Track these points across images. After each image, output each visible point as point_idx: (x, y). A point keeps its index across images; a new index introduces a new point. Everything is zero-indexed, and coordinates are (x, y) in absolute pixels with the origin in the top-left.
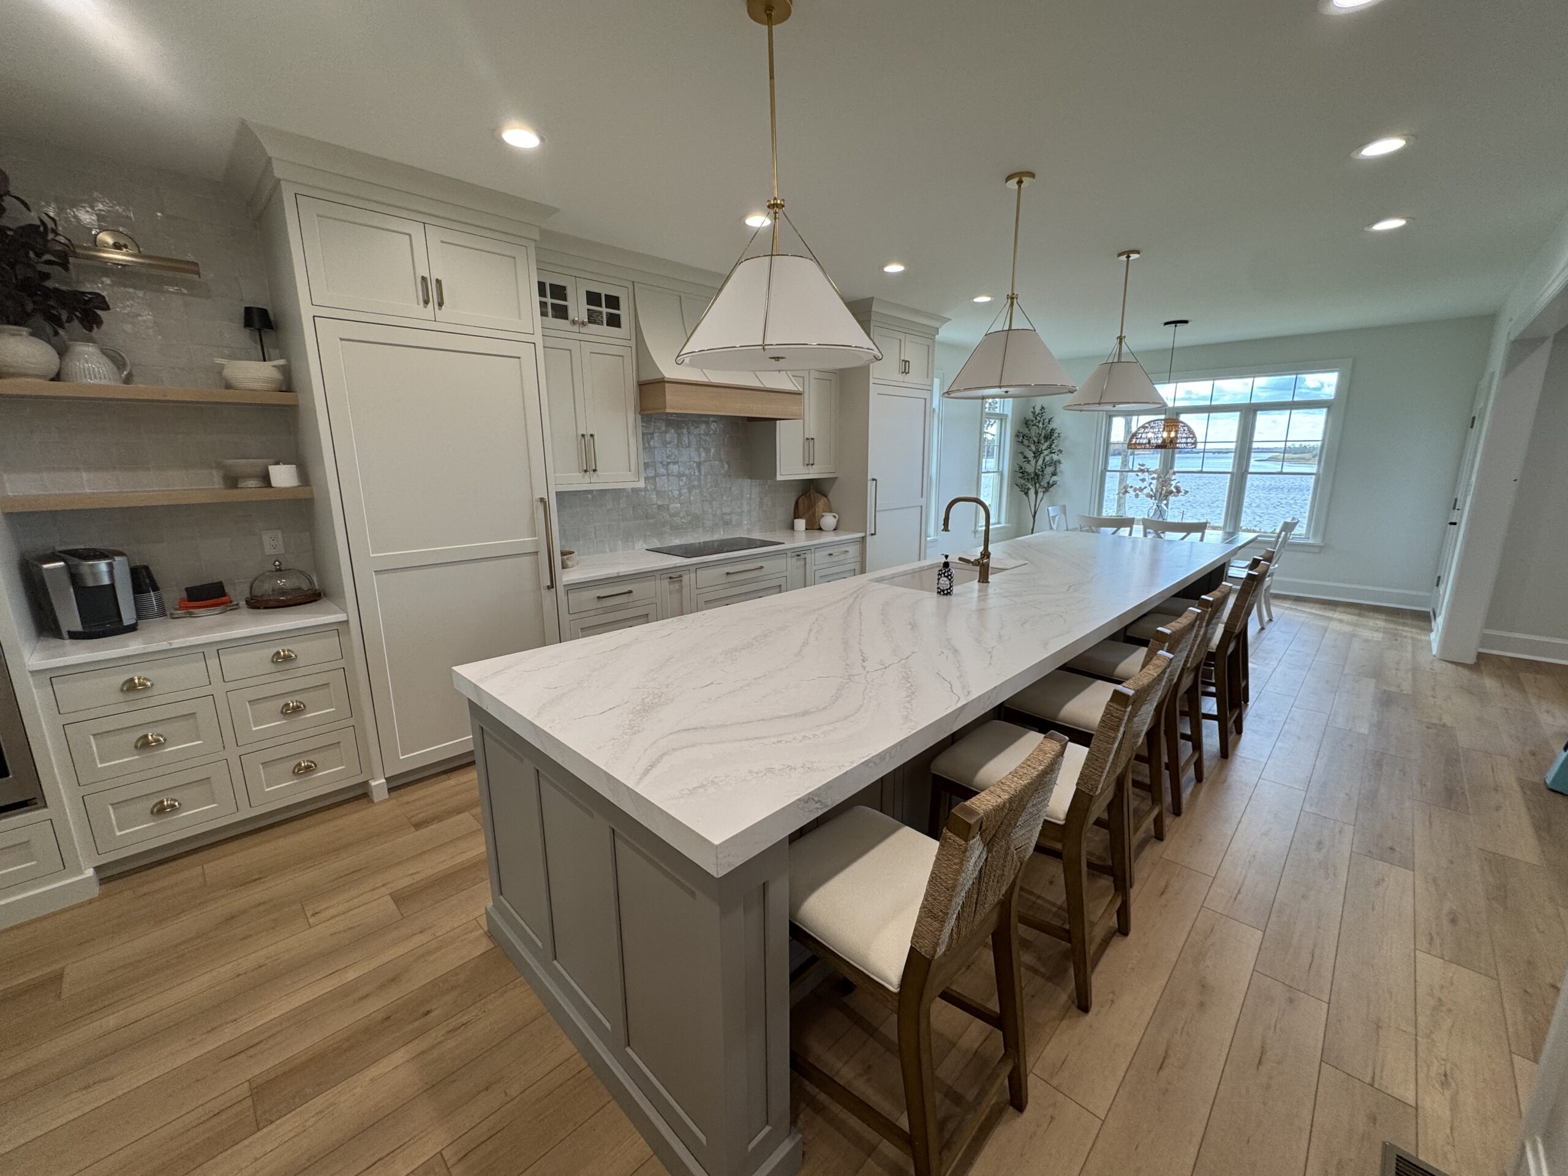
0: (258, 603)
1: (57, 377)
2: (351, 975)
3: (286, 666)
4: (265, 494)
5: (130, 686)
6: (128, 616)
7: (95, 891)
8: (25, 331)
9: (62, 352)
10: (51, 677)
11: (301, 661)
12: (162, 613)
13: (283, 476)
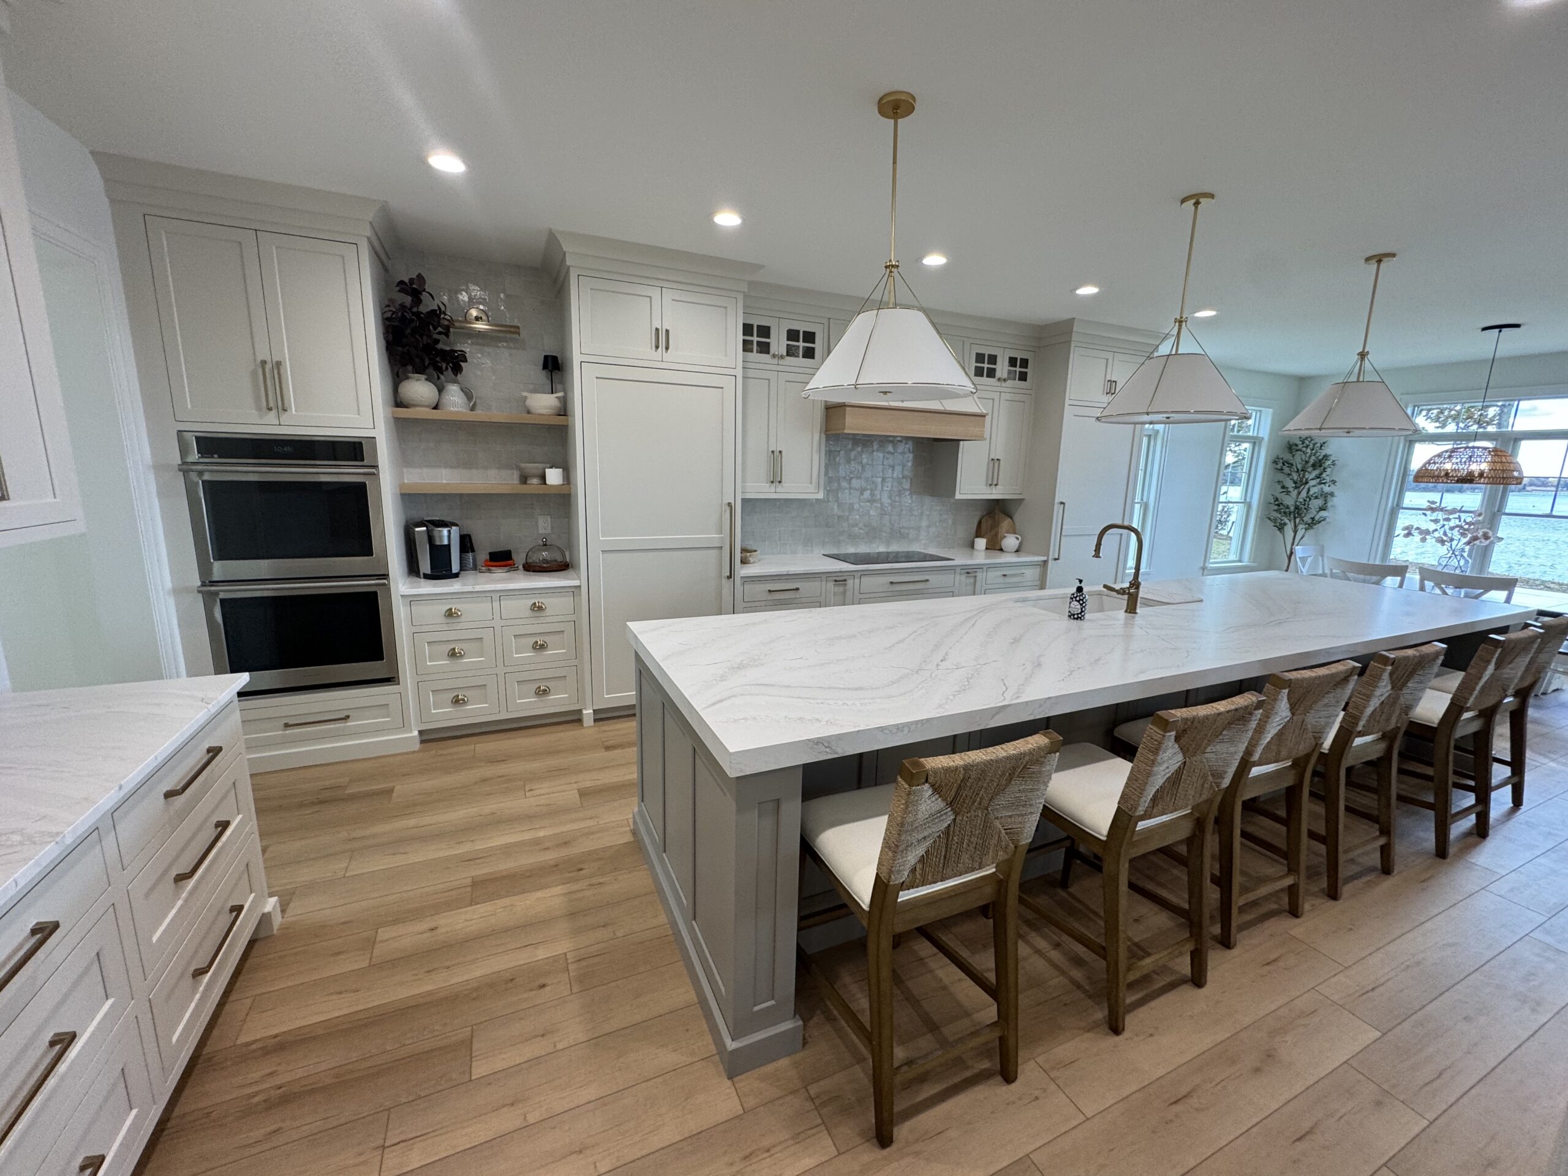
0: (531, 568)
1: (436, 408)
2: (541, 834)
3: (538, 614)
4: (542, 490)
5: (450, 614)
6: (455, 568)
7: (417, 746)
8: (423, 377)
9: (441, 390)
10: (412, 600)
11: (548, 612)
12: (475, 568)
13: (554, 477)
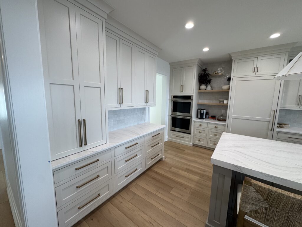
0: (218, 120)
1: (206, 90)
3: (216, 129)
4: (223, 104)
5: (200, 125)
6: (204, 117)
8: (204, 85)
9: (207, 87)
10: (195, 121)
11: (218, 128)
12: (208, 118)
13: (225, 102)
